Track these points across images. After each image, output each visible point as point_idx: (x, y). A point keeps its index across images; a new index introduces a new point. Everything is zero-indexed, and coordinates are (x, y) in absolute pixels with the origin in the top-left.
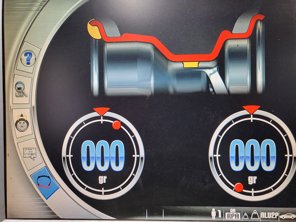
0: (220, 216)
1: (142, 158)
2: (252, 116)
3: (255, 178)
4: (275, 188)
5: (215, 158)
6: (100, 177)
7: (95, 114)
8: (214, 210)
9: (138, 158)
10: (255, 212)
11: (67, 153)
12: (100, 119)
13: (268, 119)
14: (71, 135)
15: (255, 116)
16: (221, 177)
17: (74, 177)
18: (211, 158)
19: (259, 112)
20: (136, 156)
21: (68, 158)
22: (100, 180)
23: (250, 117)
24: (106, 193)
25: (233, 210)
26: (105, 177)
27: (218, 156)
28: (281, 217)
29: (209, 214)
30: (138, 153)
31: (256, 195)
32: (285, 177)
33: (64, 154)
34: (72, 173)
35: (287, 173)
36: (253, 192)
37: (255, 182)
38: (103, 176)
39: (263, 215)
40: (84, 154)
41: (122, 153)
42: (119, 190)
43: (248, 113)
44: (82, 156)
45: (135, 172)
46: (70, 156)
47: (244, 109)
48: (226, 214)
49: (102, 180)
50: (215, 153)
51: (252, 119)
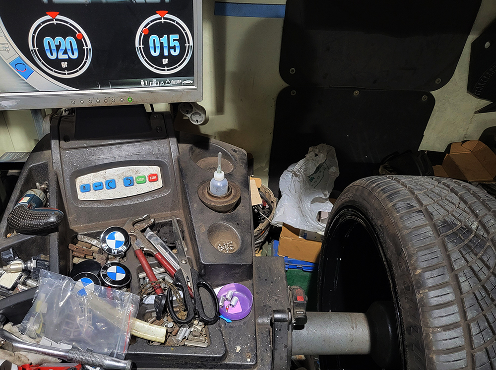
0: (146, 84)
1: (90, 49)
2: (163, 18)
3: (167, 60)
4: (179, 66)
5: (140, 48)
6: (62, 63)
7: (48, 17)
8: (142, 81)
9: (87, 49)
10: (168, 81)
11: (34, 47)
12: (53, 21)
13: (174, 21)
14: (33, 33)
15: (165, 19)
16: (145, 60)
17: (42, 63)
18: (137, 48)
19: (167, 16)
20: (85, 48)
21: (35, 50)
22: (62, 65)
23: (161, 19)
24: (68, 74)
25: (154, 80)
26: (66, 63)
27: (142, 46)
28: (184, 82)
29: (140, 84)
30: (87, 46)
31: (168, 70)
32: (185, 58)
33: (31, 47)
34: (41, 61)
35: (187, 56)
36: (166, 68)
37: (167, 63)
38: (64, 62)
39: (173, 82)
40: (46, 47)
41: (75, 46)
42: (77, 71)
43: (160, 17)
44: (46, 49)
45: (87, 59)
46: (36, 49)
47: (157, 14)
48: (150, 83)
49: (64, 65)
50: (140, 45)
51: (163, 20)
